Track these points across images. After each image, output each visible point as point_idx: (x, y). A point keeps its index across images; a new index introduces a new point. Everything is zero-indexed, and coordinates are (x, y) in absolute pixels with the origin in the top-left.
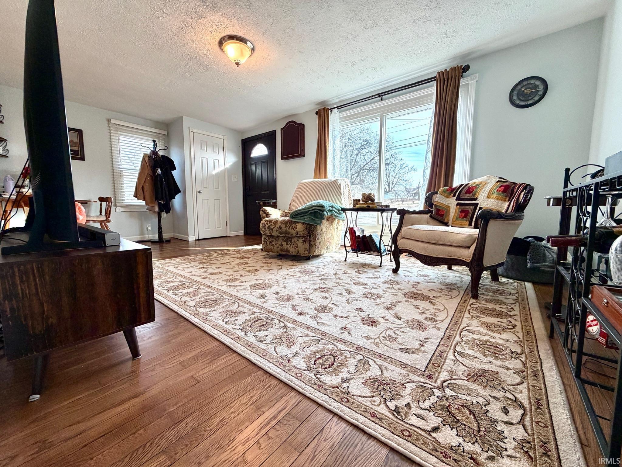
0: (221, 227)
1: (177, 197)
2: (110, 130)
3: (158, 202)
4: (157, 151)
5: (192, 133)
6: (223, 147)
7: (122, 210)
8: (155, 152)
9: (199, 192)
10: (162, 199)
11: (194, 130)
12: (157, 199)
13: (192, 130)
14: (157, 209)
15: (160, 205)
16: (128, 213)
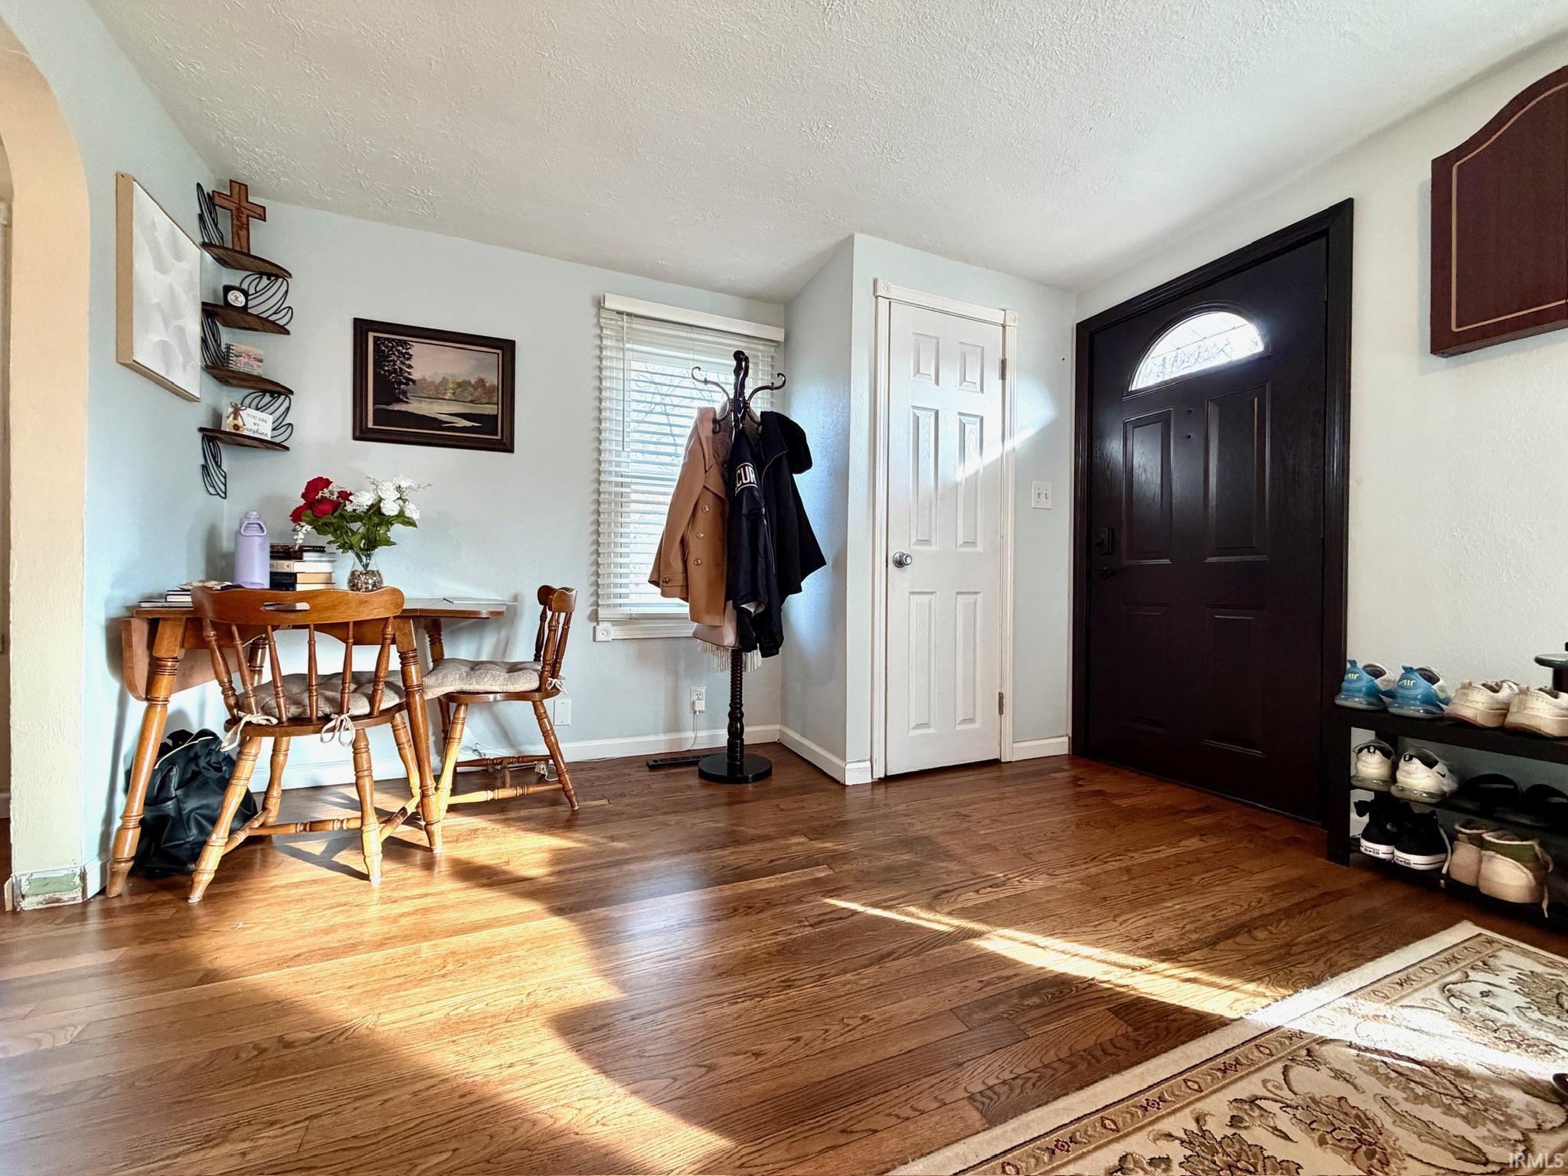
0: (979, 719)
1: (809, 583)
2: (601, 338)
3: (736, 607)
4: (747, 396)
5: (883, 304)
6: (1004, 363)
7: (615, 632)
8: (739, 404)
9: (900, 564)
10: (753, 597)
11: (895, 292)
12: (733, 594)
13: (888, 290)
14: (730, 638)
15: (743, 622)
16: (633, 648)
